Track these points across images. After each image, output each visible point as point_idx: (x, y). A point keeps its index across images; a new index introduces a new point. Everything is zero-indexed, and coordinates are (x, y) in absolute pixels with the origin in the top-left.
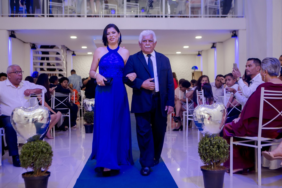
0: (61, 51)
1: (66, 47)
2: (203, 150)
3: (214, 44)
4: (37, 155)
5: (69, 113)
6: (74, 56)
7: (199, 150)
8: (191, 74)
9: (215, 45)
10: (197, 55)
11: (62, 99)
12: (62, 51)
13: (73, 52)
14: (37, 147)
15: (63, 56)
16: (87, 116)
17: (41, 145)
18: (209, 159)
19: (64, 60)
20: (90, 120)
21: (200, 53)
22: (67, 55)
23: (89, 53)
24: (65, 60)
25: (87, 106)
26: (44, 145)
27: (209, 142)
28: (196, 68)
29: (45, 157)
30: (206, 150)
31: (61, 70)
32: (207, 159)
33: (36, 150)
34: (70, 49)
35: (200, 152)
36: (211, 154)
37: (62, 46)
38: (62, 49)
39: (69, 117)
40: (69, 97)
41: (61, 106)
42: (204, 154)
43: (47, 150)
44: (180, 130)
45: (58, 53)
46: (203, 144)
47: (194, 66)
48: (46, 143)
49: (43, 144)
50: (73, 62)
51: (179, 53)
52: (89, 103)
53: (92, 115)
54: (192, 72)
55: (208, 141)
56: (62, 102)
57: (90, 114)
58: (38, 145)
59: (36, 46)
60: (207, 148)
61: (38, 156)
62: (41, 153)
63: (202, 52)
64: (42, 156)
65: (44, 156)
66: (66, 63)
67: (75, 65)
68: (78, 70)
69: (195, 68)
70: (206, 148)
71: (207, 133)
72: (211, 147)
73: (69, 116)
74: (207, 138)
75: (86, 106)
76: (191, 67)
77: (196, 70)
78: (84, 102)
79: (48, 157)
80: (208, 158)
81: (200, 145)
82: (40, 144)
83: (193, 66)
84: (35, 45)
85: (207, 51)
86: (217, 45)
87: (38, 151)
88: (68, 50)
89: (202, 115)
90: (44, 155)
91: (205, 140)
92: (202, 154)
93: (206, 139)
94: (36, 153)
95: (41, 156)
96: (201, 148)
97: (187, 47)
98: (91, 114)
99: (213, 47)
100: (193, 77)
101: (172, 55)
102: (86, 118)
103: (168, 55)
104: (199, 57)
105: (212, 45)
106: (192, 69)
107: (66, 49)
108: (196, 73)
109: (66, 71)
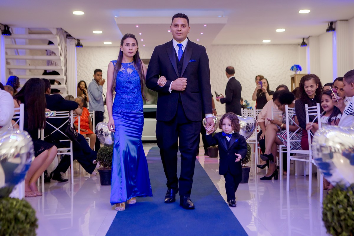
0: (56, 38)
1: (66, 32)
2: (333, 214)
3: (332, 23)
4: (6, 227)
5: (71, 148)
6: (79, 48)
7: (325, 215)
9: (333, 27)
10: (299, 45)
12: (58, 38)
13: (78, 41)
14: (6, 210)
15: (60, 48)
16: (103, 154)
17: (14, 206)
18: (346, 232)
19: (61, 55)
20: (109, 161)
21: (305, 41)
22: (66, 47)
23: (106, 43)
24: (63, 54)
25: (104, 136)
26: (20, 205)
27: (346, 201)
28: (298, 68)
29: (21, 231)
30: (339, 215)
31: (55, 73)
32: (340, 233)
33: (4, 217)
34: (72, 35)
35: (325, 219)
36: (349, 224)
37: (57, 29)
38: (57, 34)
39: (70, 156)
40: (70, 120)
42: (335, 224)
43: (27, 215)
44: (273, 178)
45: (50, 43)
46: (332, 203)
47: (295, 65)
48: (24, 203)
49: (18, 204)
50: (77, 59)
51: (269, 41)
54: (291, 76)
55: (342, 197)
56: (57, 129)
57: (108, 151)
58: (9, 206)
59: (10, 30)
60: (342, 211)
61: (8, 227)
62: (13, 223)
63: (310, 38)
64: (16, 228)
65: (20, 229)
66: (66, 60)
68: (87, 73)
69: (296, 69)
70: (338, 211)
71: (340, 182)
72: (349, 209)
73: (71, 154)
74: (340, 193)
75: (102, 135)
76: (290, 67)
77: (299, 72)
78: (97, 128)
79: (27, 231)
80: (342, 231)
81: (327, 206)
82: (12, 204)
83: (293, 65)
84: (8, 28)
85: (318, 37)
86: (339, 26)
87: (9, 219)
88: (68, 37)
89: (330, 147)
90: (20, 226)
91: (336, 195)
92: (332, 223)
93: (338, 193)
94: (4, 221)
95: (14, 228)
96: (327, 211)
97: (283, 30)
98: (112, 150)
99: (331, 28)
100: (294, 84)
101: (255, 45)
102: (102, 157)
103: (247, 45)
104: (303, 48)
105: (329, 25)
106: (292, 69)
107: (66, 36)
108: (298, 77)
109: (66, 75)
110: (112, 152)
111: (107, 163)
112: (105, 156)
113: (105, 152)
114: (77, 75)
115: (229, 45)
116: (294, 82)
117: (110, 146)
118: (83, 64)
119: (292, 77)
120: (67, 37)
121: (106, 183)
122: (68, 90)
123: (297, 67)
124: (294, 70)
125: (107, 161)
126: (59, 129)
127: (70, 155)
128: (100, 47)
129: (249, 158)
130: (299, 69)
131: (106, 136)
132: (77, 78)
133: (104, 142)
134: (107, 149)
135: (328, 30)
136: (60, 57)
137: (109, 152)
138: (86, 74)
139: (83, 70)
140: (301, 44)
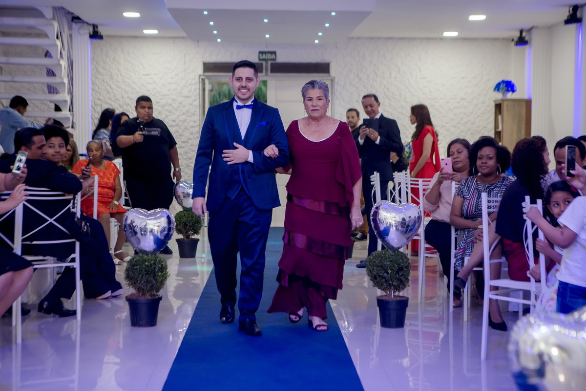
0: (53, 25)
1: (69, 13)
3: (576, 8)
5: (77, 255)
6: (96, 42)
8: (493, 105)
9: (579, 15)
10: (513, 40)
11: (50, 208)
12: (56, 25)
13: (94, 28)
15: (59, 43)
16: (137, 269)
19: (61, 56)
20: (148, 282)
21: (524, 34)
22: (71, 36)
23: (147, 32)
24: (65, 54)
25: (139, 235)
28: (509, 86)
34: (81, 17)
37: (54, 8)
38: (54, 18)
39: (74, 269)
40: (75, 203)
41: (51, 232)
47: (503, 82)
50: (93, 59)
51: (454, 34)
52: (144, 224)
53: (154, 263)
54: (495, 101)
56: (51, 220)
57: (147, 263)
63: (534, 31)
66: (71, 64)
67: (101, 70)
69: (505, 88)
73: (77, 265)
75: (136, 233)
76: (494, 85)
77: (510, 95)
78: (126, 219)
83: (499, 80)
85: (550, 28)
88: (75, 21)
97: (482, 17)
98: (152, 262)
99: (573, 19)
100: (500, 117)
101: (429, 39)
102: (135, 275)
103: (414, 39)
104: (520, 48)
105: (569, 11)
106: (497, 89)
107: (71, 19)
108: (507, 105)
109: (71, 93)
110: (153, 266)
111: (144, 286)
112: (141, 273)
113: (140, 265)
114: (93, 90)
115: (379, 38)
116: (500, 113)
117: (150, 255)
118: (104, 69)
119: (498, 103)
120: (72, 21)
121: (141, 323)
122: (75, 121)
123: (506, 86)
124: (500, 90)
125: (144, 282)
126: (54, 220)
127: (75, 267)
128: (136, 37)
129: (406, 281)
130: (510, 89)
131: (142, 234)
132: (92, 96)
133: (139, 247)
134: (143, 260)
135: (568, 22)
136: (59, 60)
137: (148, 266)
138: (109, 88)
139: (103, 81)
140: (517, 42)
